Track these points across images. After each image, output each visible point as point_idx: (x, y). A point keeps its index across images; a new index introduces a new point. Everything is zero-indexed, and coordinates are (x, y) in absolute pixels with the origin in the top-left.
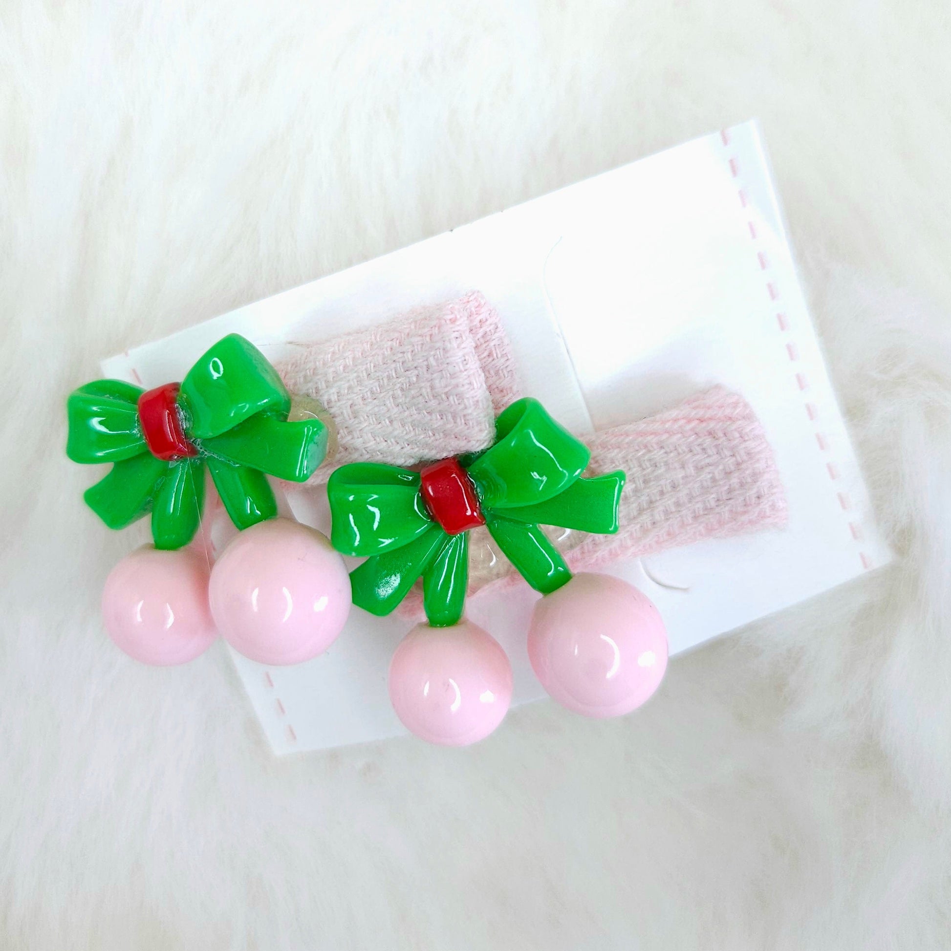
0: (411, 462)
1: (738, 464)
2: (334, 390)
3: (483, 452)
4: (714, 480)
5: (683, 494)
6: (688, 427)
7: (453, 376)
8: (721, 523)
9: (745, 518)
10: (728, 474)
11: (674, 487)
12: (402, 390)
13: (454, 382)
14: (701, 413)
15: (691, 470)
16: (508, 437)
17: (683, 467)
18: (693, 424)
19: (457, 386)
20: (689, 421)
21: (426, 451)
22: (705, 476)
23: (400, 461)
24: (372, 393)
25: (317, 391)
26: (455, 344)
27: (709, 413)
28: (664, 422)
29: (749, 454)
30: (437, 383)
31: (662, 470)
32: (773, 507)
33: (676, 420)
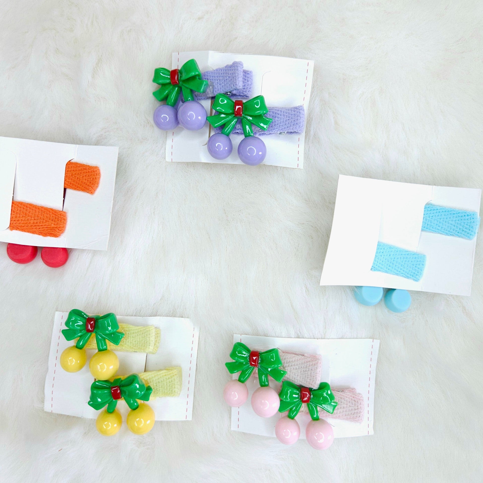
0: (298, 384)
1: (358, 409)
2: (288, 364)
3: (314, 390)
4: (352, 409)
5: (344, 410)
6: (351, 397)
7: (316, 373)
8: (350, 418)
9: (355, 419)
10: (355, 410)
11: (344, 408)
12: (303, 371)
13: (316, 375)
14: (354, 396)
15: (348, 406)
16: (322, 390)
17: (347, 405)
18: (352, 397)
19: (316, 376)
20: (351, 396)
21: (303, 384)
22: (350, 408)
23: (296, 383)
24: (296, 368)
25: (284, 363)
26: (319, 368)
27: (356, 397)
28: (346, 394)
29: (360, 407)
30: (312, 373)
31: (343, 403)
32: (361, 419)
33: (348, 395)
